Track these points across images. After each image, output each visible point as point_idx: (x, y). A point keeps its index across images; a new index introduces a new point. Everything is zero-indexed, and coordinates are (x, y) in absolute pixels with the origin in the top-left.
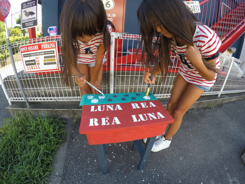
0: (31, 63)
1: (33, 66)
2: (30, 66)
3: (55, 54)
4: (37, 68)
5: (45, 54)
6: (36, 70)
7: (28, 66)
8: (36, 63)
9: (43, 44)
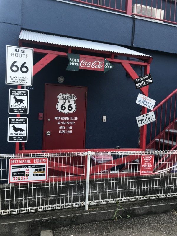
0: (19, 174)
4: (25, 179)
6: (23, 180)
8: (25, 174)
9: (36, 159)
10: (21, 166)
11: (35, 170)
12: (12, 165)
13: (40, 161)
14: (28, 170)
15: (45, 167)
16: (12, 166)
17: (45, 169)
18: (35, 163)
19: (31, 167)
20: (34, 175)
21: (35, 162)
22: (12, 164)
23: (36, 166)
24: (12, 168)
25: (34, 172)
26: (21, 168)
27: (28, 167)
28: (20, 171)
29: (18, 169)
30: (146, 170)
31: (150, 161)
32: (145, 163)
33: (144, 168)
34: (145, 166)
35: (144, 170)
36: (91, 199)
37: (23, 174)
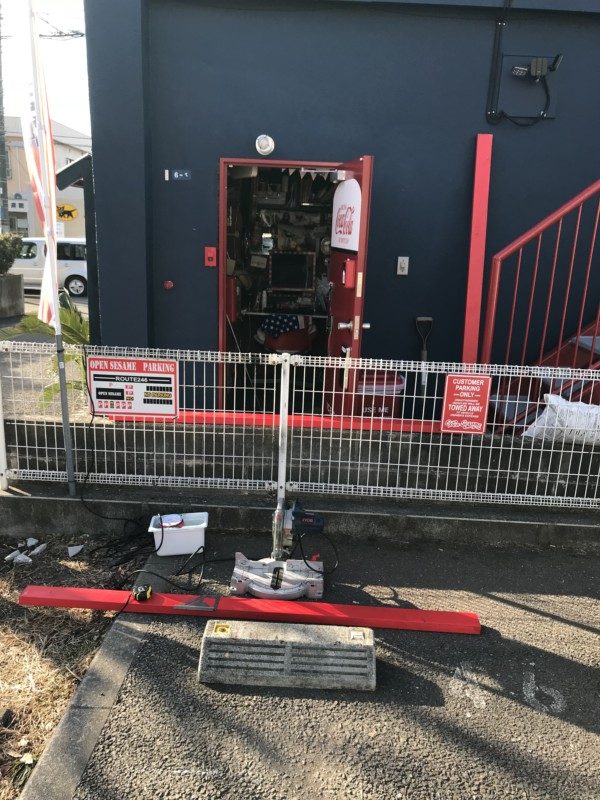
0: (111, 394)
1: (115, 401)
2: (109, 401)
3: (172, 385)
4: (124, 407)
5: (149, 382)
6: (121, 410)
7: (103, 400)
8: (125, 396)
9: (148, 362)
10: (114, 376)
11: (148, 388)
12: (93, 373)
13: (160, 369)
14: (132, 387)
15: (170, 383)
16: (95, 375)
17: (171, 389)
18: (147, 372)
19: (139, 380)
20: (145, 401)
21: (147, 369)
22: (94, 369)
23: (148, 378)
24: (95, 380)
25: (146, 394)
26: (114, 380)
27: (130, 379)
28: (112, 387)
29: (108, 383)
30: (460, 420)
31: (476, 393)
32: (459, 398)
33: (455, 412)
34: (457, 408)
35: (453, 419)
36: (292, 476)
37: (120, 395)
